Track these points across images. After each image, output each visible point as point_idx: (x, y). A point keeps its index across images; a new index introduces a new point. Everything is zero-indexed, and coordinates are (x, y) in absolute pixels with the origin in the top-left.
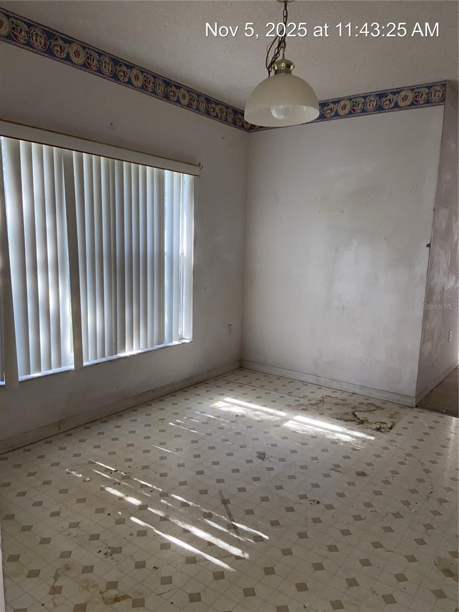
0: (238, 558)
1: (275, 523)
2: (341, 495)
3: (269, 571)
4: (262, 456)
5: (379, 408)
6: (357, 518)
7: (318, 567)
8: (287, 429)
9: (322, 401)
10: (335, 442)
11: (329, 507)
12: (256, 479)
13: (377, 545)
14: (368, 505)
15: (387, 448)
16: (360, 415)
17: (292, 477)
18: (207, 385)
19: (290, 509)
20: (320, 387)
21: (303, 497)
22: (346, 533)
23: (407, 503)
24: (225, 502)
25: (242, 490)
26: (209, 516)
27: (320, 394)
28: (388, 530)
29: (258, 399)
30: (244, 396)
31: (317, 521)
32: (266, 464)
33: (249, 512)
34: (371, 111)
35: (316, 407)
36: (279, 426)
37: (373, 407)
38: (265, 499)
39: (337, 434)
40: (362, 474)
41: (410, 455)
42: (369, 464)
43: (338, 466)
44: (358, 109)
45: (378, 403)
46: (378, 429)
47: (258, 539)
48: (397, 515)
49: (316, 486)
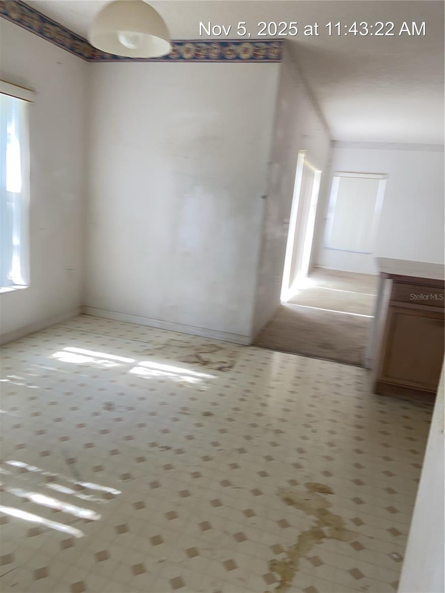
0: (88, 521)
1: (126, 477)
2: (190, 438)
3: (122, 529)
4: (109, 407)
5: (220, 349)
6: (206, 459)
7: (172, 516)
8: (134, 376)
9: (167, 345)
10: (181, 385)
11: (180, 451)
12: (105, 432)
13: (226, 483)
14: (215, 444)
15: (228, 387)
16: (205, 357)
17: (142, 426)
18: (44, 334)
19: (141, 460)
20: (165, 330)
21: (154, 445)
22: (196, 475)
23: (248, 438)
24: (71, 461)
25: (89, 446)
26: (52, 480)
27: (165, 338)
28: (234, 466)
29: (103, 347)
30: (87, 345)
31: (168, 467)
32: (114, 414)
33: (98, 469)
34: (215, 59)
35: (162, 351)
36: (124, 373)
37: (215, 348)
38: (114, 452)
39: (182, 377)
40: (208, 414)
41: (248, 391)
42: (215, 404)
43: (185, 409)
44: (202, 53)
45: (218, 344)
46: (220, 369)
47: (109, 496)
48: (242, 451)
49: (166, 431)
